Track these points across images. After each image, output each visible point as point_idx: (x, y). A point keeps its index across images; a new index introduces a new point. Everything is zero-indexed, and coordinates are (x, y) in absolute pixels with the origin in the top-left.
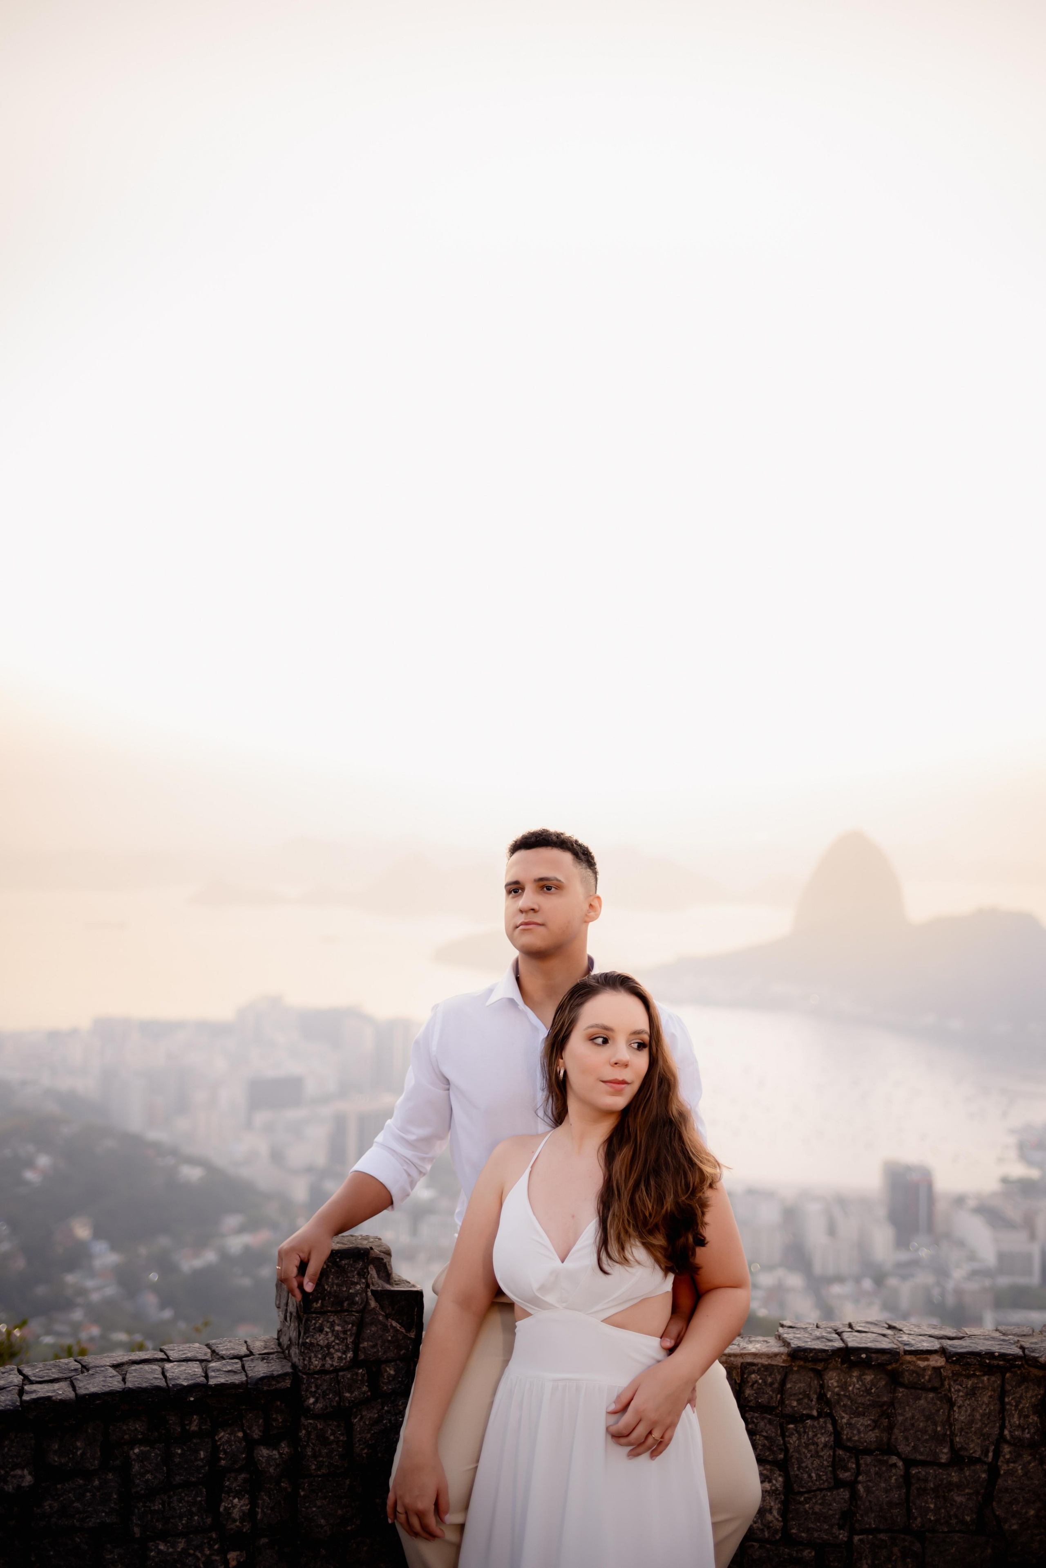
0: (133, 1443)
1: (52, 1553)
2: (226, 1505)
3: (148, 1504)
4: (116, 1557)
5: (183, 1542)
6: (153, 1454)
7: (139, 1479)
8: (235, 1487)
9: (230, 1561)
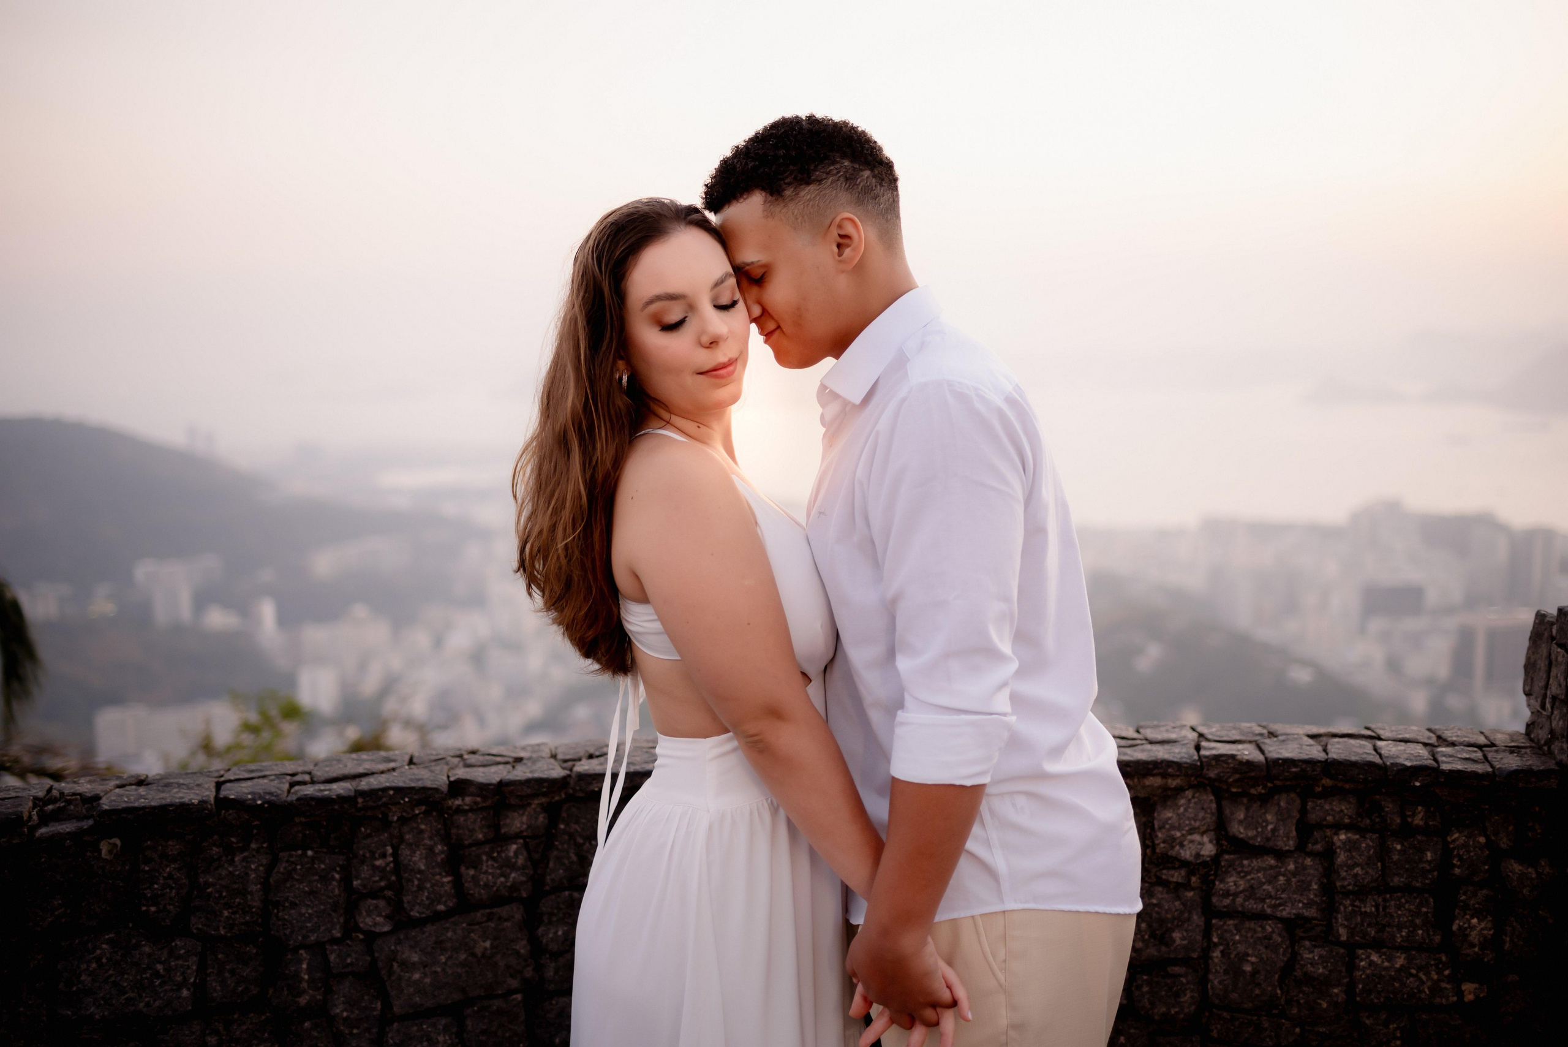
0: (1338, 827)
1: (1237, 937)
2: (1461, 924)
3: (1357, 903)
4: (1316, 958)
5: (1403, 957)
6: (1364, 845)
7: (1346, 871)
8: (1474, 904)
9: (1465, 994)
